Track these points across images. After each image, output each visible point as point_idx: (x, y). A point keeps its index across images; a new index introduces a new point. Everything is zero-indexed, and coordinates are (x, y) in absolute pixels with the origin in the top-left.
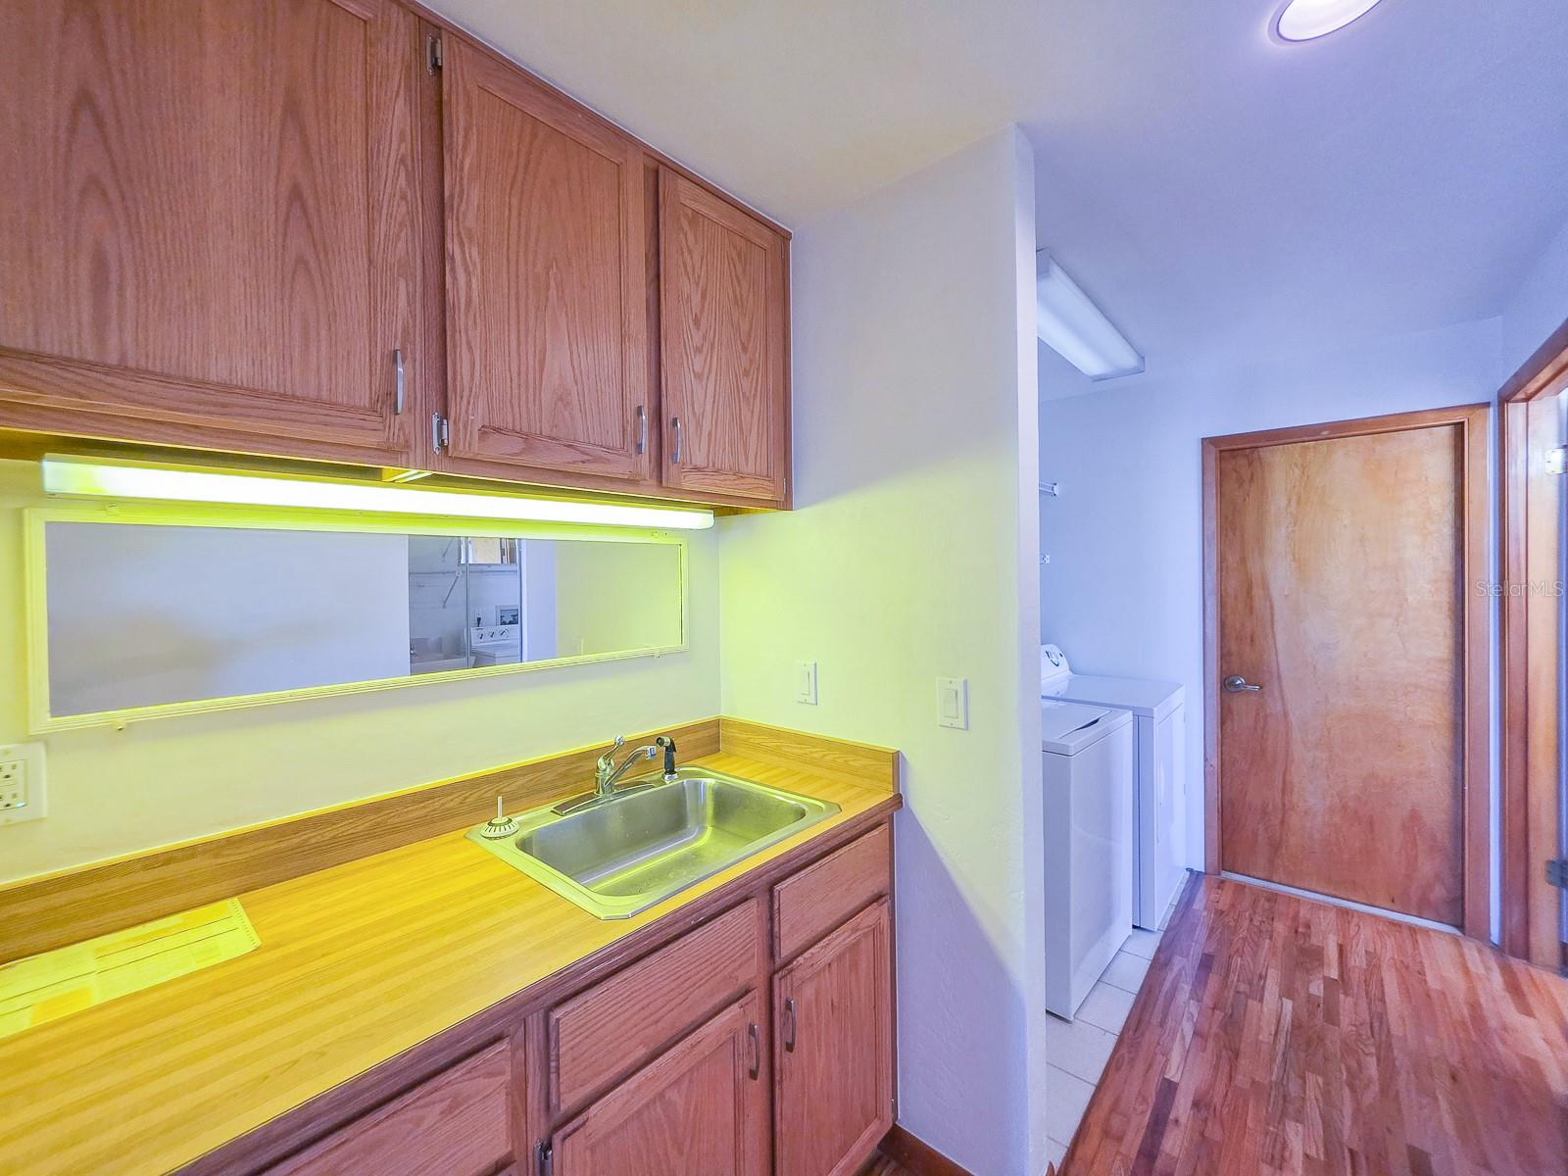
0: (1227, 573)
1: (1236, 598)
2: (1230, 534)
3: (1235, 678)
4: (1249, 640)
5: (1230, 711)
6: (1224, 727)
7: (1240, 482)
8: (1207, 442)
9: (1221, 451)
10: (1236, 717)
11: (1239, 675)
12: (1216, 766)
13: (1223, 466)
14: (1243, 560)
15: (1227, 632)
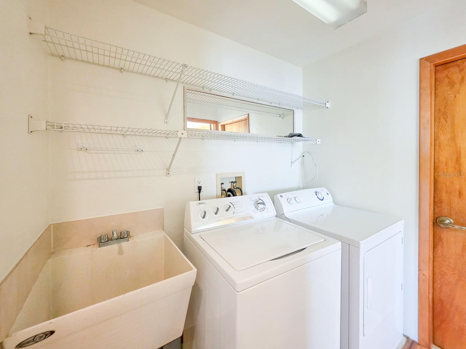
0: (440, 148)
1: (446, 164)
2: (443, 120)
3: (444, 218)
4: (458, 193)
5: (440, 239)
6: (436, 250)
7: (452, 84)
8: (422, 61)
9: (436, 66)
10: (445, 245)
11: (450, 216)
12: (427, 275)
13: (437, 76)
14: (454, 139)
15: (439, 187)
